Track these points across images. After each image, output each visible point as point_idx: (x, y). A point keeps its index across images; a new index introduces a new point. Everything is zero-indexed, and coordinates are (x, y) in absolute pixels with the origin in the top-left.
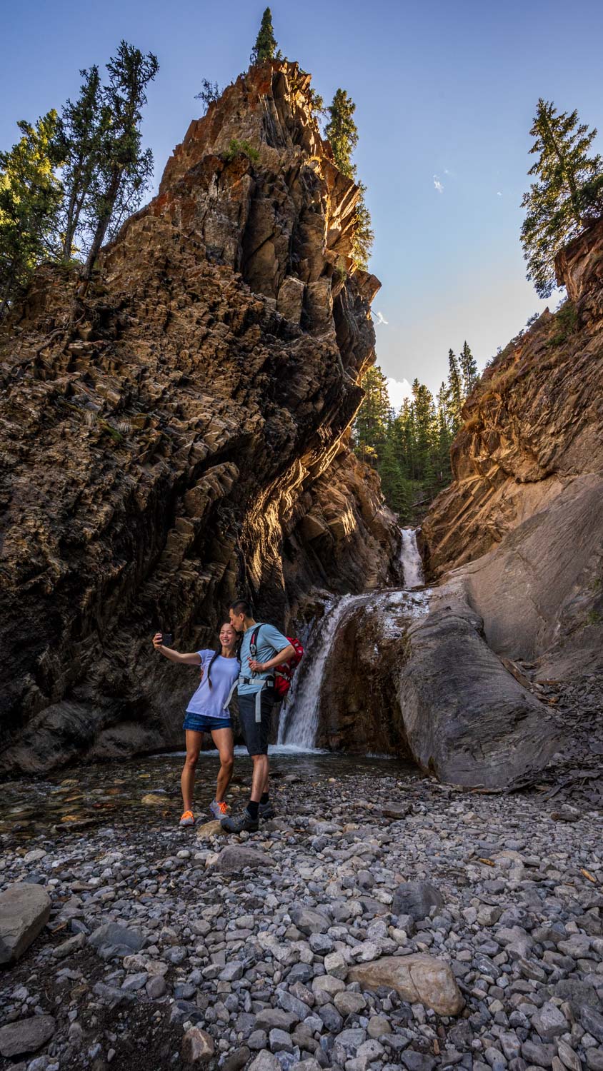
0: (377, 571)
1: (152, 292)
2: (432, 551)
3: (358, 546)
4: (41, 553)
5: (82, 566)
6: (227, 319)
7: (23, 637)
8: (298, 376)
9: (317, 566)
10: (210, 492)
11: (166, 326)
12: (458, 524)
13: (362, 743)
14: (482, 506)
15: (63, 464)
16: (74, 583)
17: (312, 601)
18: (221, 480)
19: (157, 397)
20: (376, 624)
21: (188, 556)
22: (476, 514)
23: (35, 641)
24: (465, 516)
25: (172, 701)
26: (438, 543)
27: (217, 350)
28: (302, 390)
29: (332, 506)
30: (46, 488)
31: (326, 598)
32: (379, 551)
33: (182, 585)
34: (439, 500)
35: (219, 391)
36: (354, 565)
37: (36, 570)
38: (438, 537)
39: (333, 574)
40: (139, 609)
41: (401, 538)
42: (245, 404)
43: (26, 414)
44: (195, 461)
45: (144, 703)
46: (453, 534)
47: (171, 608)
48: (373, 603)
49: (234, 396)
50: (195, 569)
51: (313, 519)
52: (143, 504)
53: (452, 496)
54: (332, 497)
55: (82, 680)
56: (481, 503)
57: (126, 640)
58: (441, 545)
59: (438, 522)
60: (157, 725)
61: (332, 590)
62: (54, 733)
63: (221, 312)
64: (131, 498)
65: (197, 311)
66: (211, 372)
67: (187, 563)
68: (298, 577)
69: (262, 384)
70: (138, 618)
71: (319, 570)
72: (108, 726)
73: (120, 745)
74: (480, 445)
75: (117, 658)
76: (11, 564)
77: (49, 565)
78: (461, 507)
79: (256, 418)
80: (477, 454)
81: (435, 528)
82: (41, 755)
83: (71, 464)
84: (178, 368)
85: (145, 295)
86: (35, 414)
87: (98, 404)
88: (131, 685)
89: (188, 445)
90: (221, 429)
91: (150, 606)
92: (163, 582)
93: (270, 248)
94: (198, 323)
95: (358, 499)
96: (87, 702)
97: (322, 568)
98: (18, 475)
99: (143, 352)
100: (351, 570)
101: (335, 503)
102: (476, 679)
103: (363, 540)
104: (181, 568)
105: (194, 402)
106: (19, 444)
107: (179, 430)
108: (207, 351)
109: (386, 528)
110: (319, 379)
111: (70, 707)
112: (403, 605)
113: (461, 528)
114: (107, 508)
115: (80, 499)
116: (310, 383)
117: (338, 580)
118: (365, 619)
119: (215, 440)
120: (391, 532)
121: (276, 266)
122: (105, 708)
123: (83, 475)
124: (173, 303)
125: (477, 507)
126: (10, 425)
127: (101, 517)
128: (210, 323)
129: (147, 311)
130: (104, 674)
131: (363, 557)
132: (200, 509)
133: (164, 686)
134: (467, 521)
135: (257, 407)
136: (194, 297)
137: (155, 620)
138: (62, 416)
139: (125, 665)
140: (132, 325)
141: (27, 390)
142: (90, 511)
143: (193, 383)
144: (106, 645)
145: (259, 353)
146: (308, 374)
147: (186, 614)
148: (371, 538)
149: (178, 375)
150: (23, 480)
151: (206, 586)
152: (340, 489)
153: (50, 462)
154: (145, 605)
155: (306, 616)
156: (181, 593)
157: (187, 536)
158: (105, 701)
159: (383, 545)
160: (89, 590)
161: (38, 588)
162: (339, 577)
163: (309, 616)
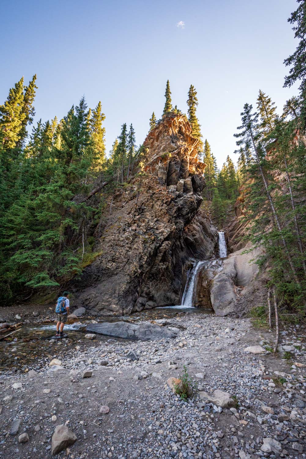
0: (210, 250)
1: (149, 200)
2: (229, 241)
3: (203, 243)
4: (137, 269)
5: (143, 270)
6: (166, 203)
7: (135, 285)
8: (183, 209)
9: (190, 251)
10: (165, 248)
11: (152, 207)
12: (238, 232)
13: (204, 306)
14: (245, 226)
15: (138, 249)
16: (142, 273)
17: (189, 263)
18: (167, 245)
19: (152, 227)
20: (207, 273)
21: (160, 262)
22: (243, 229)
23: (137, 286)
24: (240, 230)
25: (158, 295)
26: (231, 238)
27: (164, 212)
28: (184, 213)
29: (194, 232)
30: (135, 255)
31: (194, 262)
32: (211, 243)
33: (159, 269)
34: (231, 223)
35: (165, 221)
36: (202, 249)
37: (136, 272)
38: (231, 236)
39: (195, 253)
40: (151, 275)
41: (218, 236)
42: (171, 223)
43: (130, 239)
44: (161, 241)
45: (153, 296)
46: (236, 235)
47: (157, 274)
48: (207, 265)
49: (169, 222)
50: (162, 265)
51: (189, 238)
52: (152, 254)
53: (235, 222)
54: (194, 229)
55: (142, 292)
56: (245, 225)
57: (149, 283)
58: (232, 239)
59: (231, 231)
60: (155, 301)
61: (196, 258)
62: (140, 303)
63: (164, 202)
64: (150, 254)
65: (159, 203)
66: (163, 217)
67: (160, 264)
68: (185, 256)
69: (175, 217)
70: (150, 277)
71: (191, 252)
72: (147, 301)
73: (149, 306)
74: (243, 207)
75: (148, 287)
76: (132, 272)
77: (138, 271)
78: (238, 226)
79: (174, 227)
80: (243, 209)
81: (230, 233)
82: (139, 308)
83: (139, 249)
84: (156, 217)
85: (148, 201)
86: (131, 239)
87: (141, 232)
88: (151, 293)
89: (160, 238)
90: (167, 231)
91: (153, 274)
92: (155, 269)
93: (174, 174)
94: (160, 206)
95: (203, 226)
96: (143, 297)
97: (192, 251)
98: (129, 252)
99: (148, 215)
100: (201, 251)
101: (195, 230)
102: (225, 294)
103: (205, 240)
104: (159, 265)
105: (160, 226)
106: (129, 245)
107: (157, 234)
108: (162, 212)
109: (213, 234)
110: (189, 208)
111: (141, 298)
112: (216, 266)
113: (238, 234)
114: (146, 257)
115: (141, 256)
116: (187, 211)
117: (197, 254)
118: (204, 271)
119: (166, 235)
120: (215, 235)
121: (176, 178)
122: (146, 298)
123: (142, 251)
124: (154, 202)
125: (244, 227)
126: (127, 241)
127: (145, 260)
128: (162, 205)
129: (148, 205)
130: (146, 291)
131: (205, 246)
132: (163, 252)
133: (156, 292)
134: (240, 231)
135: (174, 223)
136: (158, 200)
137: (154, 277)
138: (136, 237)
139: (149, 288)
140: (145, 209)
141: (129, 234)
142: (143, 258)
143: (159, 220)
144: (146, 284)
145: (173, 209)
146: (186, 208)
147: (160, 276)
148: (208, 238)
149: (155, 219)
150: (130, 253)
151: (164, 268)
152: (197, 225)
153: (135, 249)
154: (152, 274)
155: (188, 268)
156: (159, 271)
157: (160, 258)
158: (146, 296)
159: (212, 240)
160: (144, 275)
161: (136, 276)
162: (197, 253)
163: (189, 268)
